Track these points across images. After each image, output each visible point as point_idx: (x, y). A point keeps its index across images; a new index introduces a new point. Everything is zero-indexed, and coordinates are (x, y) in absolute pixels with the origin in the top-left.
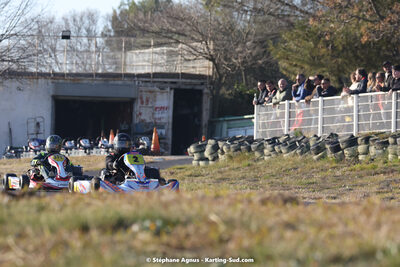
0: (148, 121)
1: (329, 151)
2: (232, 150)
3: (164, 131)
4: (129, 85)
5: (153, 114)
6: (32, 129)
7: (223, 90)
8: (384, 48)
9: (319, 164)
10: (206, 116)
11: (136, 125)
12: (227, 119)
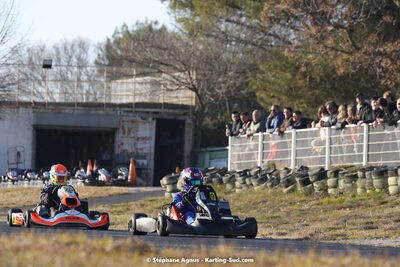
0: (130, 150)
1: (299, 184)
3: (145, 162)
4: (111, 115)
5: (135, 144)
6: (13, 158)
7: (208, 121)
8: (362, 80)
9: (288, 197)
10: (188, 147)
11: (118, 155)
12: (209, 149)
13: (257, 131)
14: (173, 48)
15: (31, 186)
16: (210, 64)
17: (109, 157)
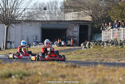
0: (71, 35)
1: (124, 45)
2: (94, 45)
3: (76, 39)
4: (65, 24)
5: (73, 33)
6: (35, 38)
7: (96, 26)
9: (121, 49)
10: (89, 34)
11: (68, 37)
12: (96, 34)
14: (84, 3)
15: (41, 47)
16: (96, 8)
17: (65, 37)
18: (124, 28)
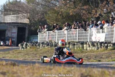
0: (10, 36)
2: (31, 45)
3: (14, 39)
5: (11, 34)
7: (33, 28)
8: (77, 17)
10: (27, 35)
11: (6, 37)
12: (33, 36)
13: (47, 31)
14: (23, 7)
16: (33, 12)
17: (4, 38)
18: (58, 31)
